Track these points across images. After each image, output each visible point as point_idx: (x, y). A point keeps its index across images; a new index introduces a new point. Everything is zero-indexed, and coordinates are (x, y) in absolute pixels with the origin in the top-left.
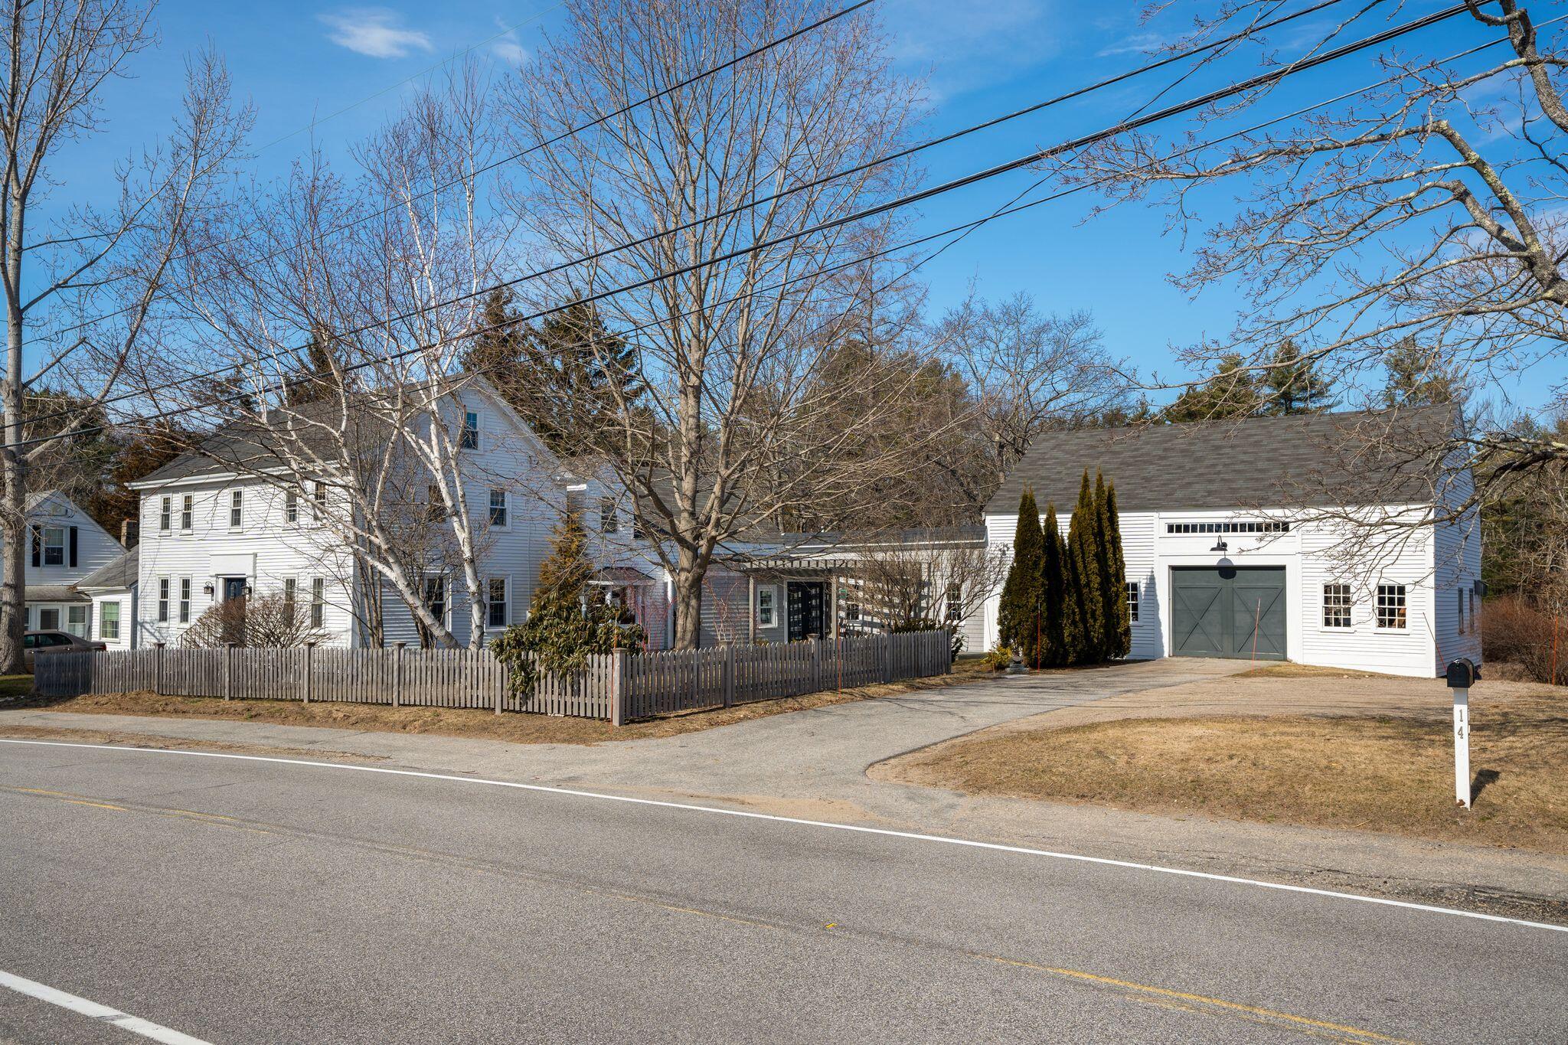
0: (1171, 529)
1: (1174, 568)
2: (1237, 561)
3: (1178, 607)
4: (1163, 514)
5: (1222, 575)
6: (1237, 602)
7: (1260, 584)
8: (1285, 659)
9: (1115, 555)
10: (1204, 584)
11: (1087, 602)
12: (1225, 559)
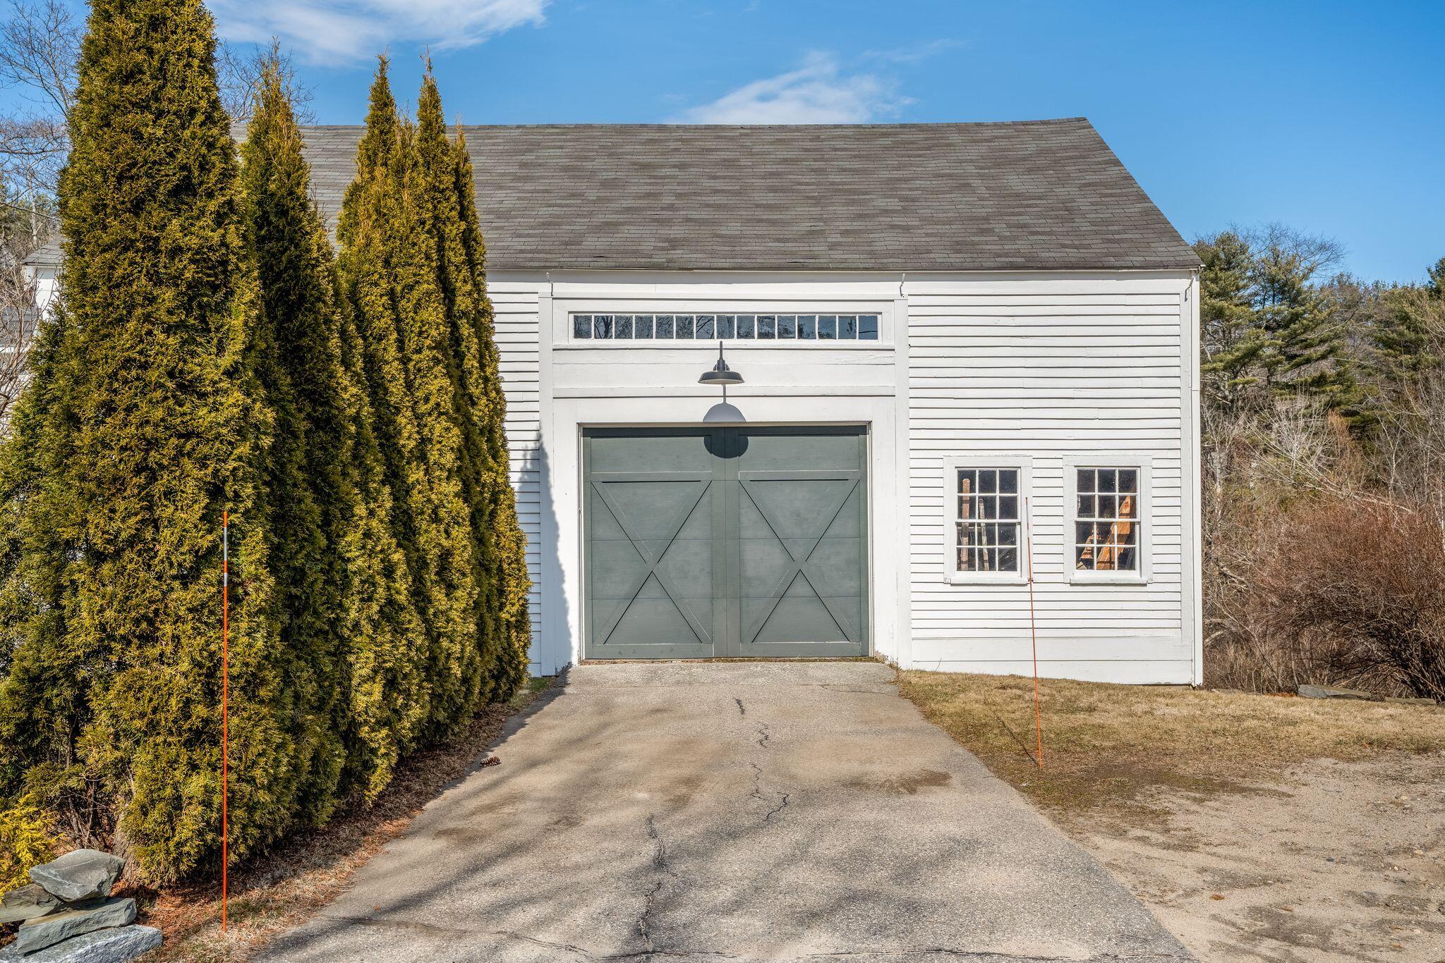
0: (581, 327)
1: (590, 432)
2: (754, 412)
3: (601, 532)
4: (563, 288)
5: (711, 448)
6: (749, 516)
7: (805, 471)
8: (864, 656)
9: (482, 367)
10: (667, 472)
11: (422, 523)
12: (725, 408)
